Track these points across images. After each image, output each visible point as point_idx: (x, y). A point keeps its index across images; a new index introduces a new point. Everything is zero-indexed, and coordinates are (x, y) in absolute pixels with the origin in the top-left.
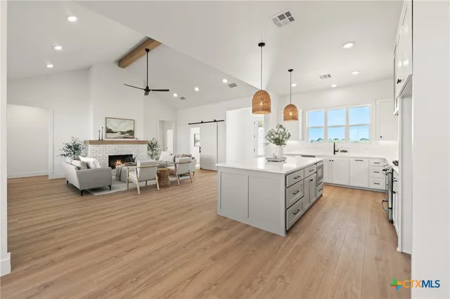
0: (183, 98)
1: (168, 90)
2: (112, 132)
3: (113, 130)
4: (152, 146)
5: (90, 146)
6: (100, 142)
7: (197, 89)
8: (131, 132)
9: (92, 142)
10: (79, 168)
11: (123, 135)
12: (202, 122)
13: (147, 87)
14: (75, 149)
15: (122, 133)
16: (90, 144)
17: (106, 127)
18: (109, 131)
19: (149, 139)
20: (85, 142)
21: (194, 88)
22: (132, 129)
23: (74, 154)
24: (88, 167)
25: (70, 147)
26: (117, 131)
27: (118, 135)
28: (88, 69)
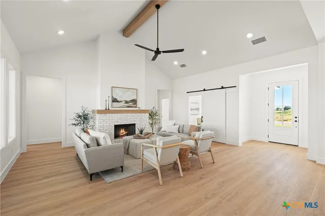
0: (183, 66)
1: (182, 50)
2: (118, 102)
3: (119, 99)
4: (153, 115)
5: (98, 116)
6: (107, 111)
7: (204, 53)
8: (134, 101)
9: (100, 112)
10: (88, 146)
11: (127, 105)
12: (204, 90)
13: (158, 49)
14: (84, 118)
15: (126, 102)
16: (98, 113)
17: (112, 97)
18: (115, 100)
19: (150, 108)
20: (93, 111)
21: (201, 52)
22: (134, 98)
23: (83, 123)
24: (98, 145)
25: (80, 116)
26: (122, 99)
27: (122, 104)
28: (95, 41)
